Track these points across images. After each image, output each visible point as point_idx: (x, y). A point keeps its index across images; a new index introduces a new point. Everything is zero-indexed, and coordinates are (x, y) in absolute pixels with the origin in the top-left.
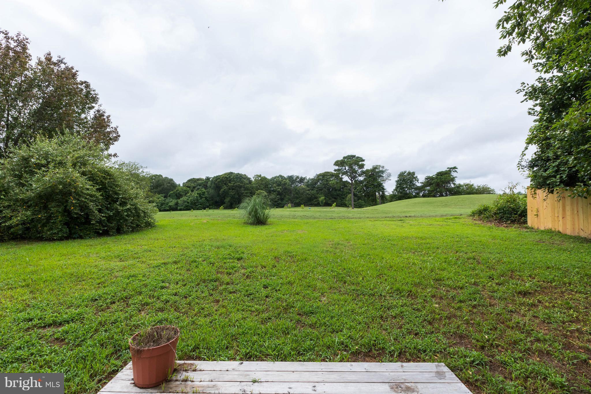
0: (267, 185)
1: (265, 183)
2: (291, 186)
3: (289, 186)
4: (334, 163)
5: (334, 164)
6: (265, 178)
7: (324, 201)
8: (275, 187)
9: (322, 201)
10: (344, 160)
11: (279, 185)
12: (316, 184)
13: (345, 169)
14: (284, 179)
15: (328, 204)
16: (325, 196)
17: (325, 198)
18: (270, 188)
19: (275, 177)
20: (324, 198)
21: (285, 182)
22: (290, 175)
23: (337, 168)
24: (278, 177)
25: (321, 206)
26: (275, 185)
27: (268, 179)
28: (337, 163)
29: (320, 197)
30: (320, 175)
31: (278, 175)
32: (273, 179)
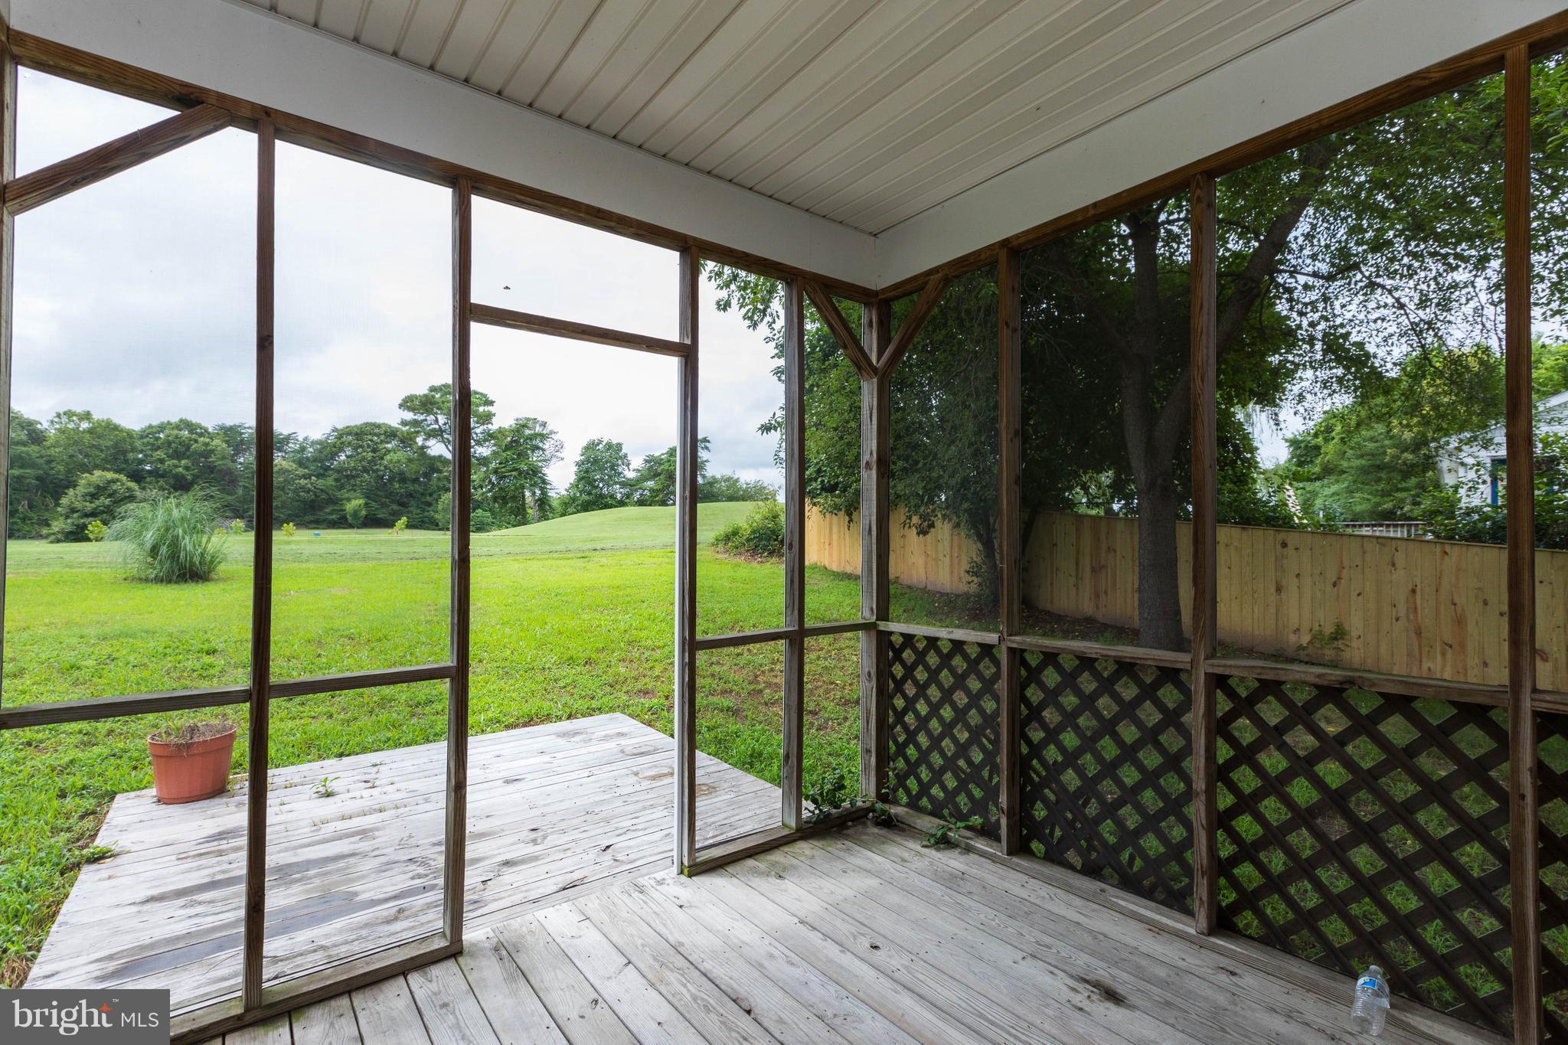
0: (125, 452)
1: (116, 446)
2: (234, 461)
3: (224, 458)
4: (400, 401)
5: (401, 406)
6: (111, 427)
7: (364, 513)
8: (162, 461)
9: (355, 514)
10: (433, 397)
11: (177, 455)
12: (333, 455)
13: (437, 421)
14: (201, 435)
15: (372, 521)
16: (367, 497)
17: (366, 504)
18: (141, 462)
19: (162, 428)
20: (361, 501)
21: (207, 444)
22: (229, 423)
23: (409, 416)
24: (178, 427)
25: (351, 526)
26: (160, 454)
27: (130, 434)
28: (408, 403)
29: (349, 500)
30: (348, 431)
31: (175, 420)
32: (150, 433)
